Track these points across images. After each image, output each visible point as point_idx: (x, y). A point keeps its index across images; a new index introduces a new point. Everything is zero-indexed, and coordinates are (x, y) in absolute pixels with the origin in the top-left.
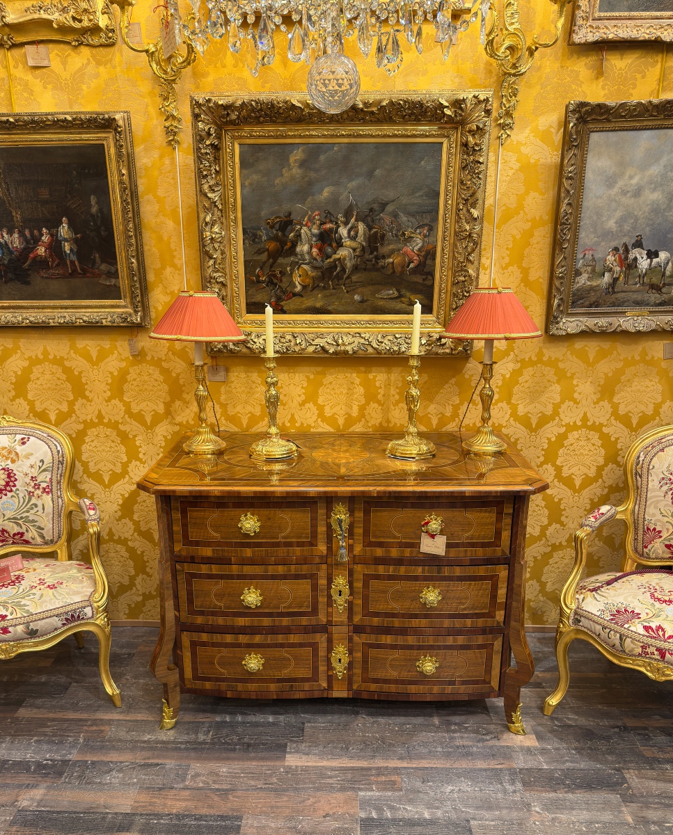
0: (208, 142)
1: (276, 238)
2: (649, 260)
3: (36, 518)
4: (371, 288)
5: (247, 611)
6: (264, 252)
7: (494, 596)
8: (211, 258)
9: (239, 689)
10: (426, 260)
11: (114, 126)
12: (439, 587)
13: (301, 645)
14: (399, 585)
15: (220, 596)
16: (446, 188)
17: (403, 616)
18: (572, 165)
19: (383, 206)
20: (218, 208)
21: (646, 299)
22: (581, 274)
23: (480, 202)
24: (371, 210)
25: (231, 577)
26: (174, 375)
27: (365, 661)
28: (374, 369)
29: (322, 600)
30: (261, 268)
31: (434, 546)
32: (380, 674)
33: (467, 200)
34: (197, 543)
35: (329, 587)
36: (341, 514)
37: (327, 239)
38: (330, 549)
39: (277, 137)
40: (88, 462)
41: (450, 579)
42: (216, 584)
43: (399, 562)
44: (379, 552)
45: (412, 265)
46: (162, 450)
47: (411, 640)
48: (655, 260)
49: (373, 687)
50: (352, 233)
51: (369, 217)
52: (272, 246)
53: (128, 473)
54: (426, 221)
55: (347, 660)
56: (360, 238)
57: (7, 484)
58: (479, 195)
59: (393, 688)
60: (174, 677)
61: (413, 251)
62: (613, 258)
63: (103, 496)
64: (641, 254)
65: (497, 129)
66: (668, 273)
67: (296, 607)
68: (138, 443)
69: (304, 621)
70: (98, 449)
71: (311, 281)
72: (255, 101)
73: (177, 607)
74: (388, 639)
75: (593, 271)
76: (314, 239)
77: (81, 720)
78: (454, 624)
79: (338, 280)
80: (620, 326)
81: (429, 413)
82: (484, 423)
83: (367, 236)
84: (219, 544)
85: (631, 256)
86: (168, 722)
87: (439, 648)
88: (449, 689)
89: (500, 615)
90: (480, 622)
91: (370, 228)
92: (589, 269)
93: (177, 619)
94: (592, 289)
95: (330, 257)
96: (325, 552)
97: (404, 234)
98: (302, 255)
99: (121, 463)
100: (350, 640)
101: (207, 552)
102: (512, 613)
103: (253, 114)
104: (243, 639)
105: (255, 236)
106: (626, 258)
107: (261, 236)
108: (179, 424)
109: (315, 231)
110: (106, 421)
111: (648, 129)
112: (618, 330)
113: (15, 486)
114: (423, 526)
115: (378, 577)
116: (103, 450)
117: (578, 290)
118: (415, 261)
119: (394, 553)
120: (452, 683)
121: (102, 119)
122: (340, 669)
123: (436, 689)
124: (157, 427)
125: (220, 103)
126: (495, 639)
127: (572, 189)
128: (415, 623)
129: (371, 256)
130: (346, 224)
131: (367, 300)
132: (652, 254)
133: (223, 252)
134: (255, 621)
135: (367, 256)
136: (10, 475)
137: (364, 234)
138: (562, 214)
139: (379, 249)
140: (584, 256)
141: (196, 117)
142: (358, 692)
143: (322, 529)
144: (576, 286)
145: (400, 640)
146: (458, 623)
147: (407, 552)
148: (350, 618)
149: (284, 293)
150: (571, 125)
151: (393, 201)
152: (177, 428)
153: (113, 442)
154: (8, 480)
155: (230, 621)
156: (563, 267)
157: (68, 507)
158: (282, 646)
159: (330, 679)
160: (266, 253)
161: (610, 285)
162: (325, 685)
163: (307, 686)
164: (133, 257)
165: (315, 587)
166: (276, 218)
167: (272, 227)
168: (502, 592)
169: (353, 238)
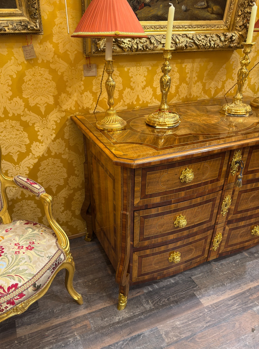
5: (176, 230)
9: (165, 273)
13: (200, 240)
14: (255, 193)
17: (253, 209)
27: (228, 238)
28: (186, 60)
29: (215, 211)
34: (151, 196)
38: (226, 181)
46: (54, 131)
47: (253, 220)
49: (229, 249)
53: (31, 151)
55: (221, 240)
59: (238, 247)
63: (14, 170)
67: (202, 220)
68: (36, 129)
70: (7, 137)
74: (242, 223)
77: (66, 323)
81: (211, 87)
84: (165, 193)
93: (132, 246)
96: (223, 184)
99: (25, 145)
100: (224, 229)
101: (157, 200)
104: (171, 246)
108: (65, 111)
110: (10, 115)
115: (246, 191)
116: (11, 138)
124: (50, 115)
128: (257, 211)
131: (189, 9)
134: (180, 234)
142: (221, 254)
145: (248, 222)
148: (227, 217)
152: (64, 114)
153: (18, 130)
157: (4, 185)
158: (191, 243)
159: (210, 252)
162: (206, 256)
163: (198, 259)
165: (213, 205)
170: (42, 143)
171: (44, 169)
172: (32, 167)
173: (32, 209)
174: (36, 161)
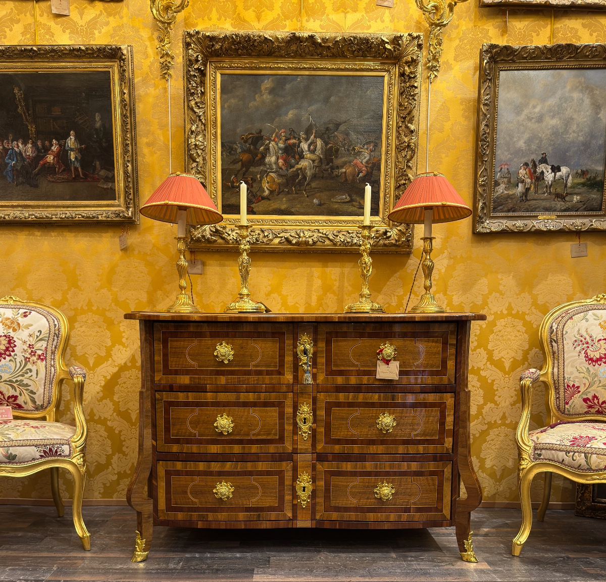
0: (196, 67)
1: (248, 151)
2: (553, 174)
3: (29, 382)
4: (327, 193)
5: (219, 438)
6: (238, 162)
7: (442, 423)
8: (194, 161)
9: (210, 518)
10: (373, 170)
11: (119, 54)
12: (393, 414)
13: (268, 473)
14: (358, 412)
15: (195, 423)
16: (388, 111)
17: (362, 442)
18: (488, 95)
19: (337, 125)
20: (202, 122)
21: (553, 206)
22: (499, 185)
23: (416, 119)
24: (327, 129)
25: (206, 404)
26: (157, 268)
27: (327, 490)
29: (288, 428)
30: (236, 176)
31: (388, 372)
32: (341, 502)
33: (404, 118)
34: (176, 372)
35: (295, 415)
36: (306, 343)
37: (291, 152)
38: (296, 378)
39: (251, 69)
40: (76, 346)
41: (404, 405)
42: (192, 411)
43: (358, 389)
44: (340, 380)
45: (361, 175)
47: (369, 466)
48: (558, 174)
49: (335, 516)
50: (312, 147)
51: (326, 134)
52: (245, 157)
53: (111, 356)
54: (372, 139)
55: (311, 488)
56: (318, 152)
57: (7, 349)
58: (415, 112)
59: (353, 516)
60: (148, 508)
61: (362, 162)
62: (524, 172)
64: (546, 168)
65: (426, 71)
66: (569, 184)
67: (264, 434)
69: (272, 448)
70: (86, 333)
71: (278, 187)
72: (235, 35)
73: (155, 437)
74: (348, 466)
75: (509, 182)
76: (280, 152)
78: (408, 450)
79: (300, 186)
80: (534, 226)
82: (426, 290)
83: (324, 150)
84: (195, 372)
85: (539, 170)
86: (140, 554)
87: (395, 474)
88: (405, 516)
89: (449, 442)
90: (431, 448)
91: (326, 143)
92: (506, 180)
93: (154, 448)
94: (509, 197)
95: (293, 167)
96: (291, 381)
97: (355, 149)
98: (270, 165)
99: (106, 347)
100: (314, 468)
101: (185, 380)
102: (460, 440)
103: (233, 47)
104: (215, 467)
105: (231, 148)
106: (535, 172)
107: (236, 149)
109: (281, 145)
111: (545, 69)
112: (533, 230)
113: (13, 351)
114: (378, 354)
115: (338, 405)
116: (91, 335)
117: (497, 198)
118: (363, 172)
119: (353, 380)
120: (407, 510)
121: (110, 49)
122: (304, 497)
123: (393, 517)
125: (207, 34)
126: (445, 466)
127: (489, 113)
128: (373, 449)
129: (327, 167)
130: (307, 140)
131: (324, 204)
132: (555, 169)
133: (204, 159)
134: (227, 448)
135: (324, 167)
136: (10, 341)
137: (322, 149)
138: (481, 134)
139: (334, 161)
140: (501, 170)
141: (187, 45)
142: (321, 521)
143: (289, 359)
144: (496, 195)
145: (359, 467)
146: (412, 449)
147: (365, 380)
148: (314, 445)
149: (255, 197)
150: (485, 61)
151: (345, 122)
153: (100, 327)
154: (8, 345)
155: (202, 449)
156: (484, 176)
158: (250, 473)
159: (295, 508)
160: (240, 163)
161: (523, 194)
162: (290, 515)
163: (273, 515)
164: (128, 161)
165: (282, 415)
166: (249, 134)
167: (246, 142)
168: (450, 419)
169: (313, 152)
170: (127, 347)
171: (125, 383)
172: (108, 378)
173: (101, 439)
174: (116, 370)
